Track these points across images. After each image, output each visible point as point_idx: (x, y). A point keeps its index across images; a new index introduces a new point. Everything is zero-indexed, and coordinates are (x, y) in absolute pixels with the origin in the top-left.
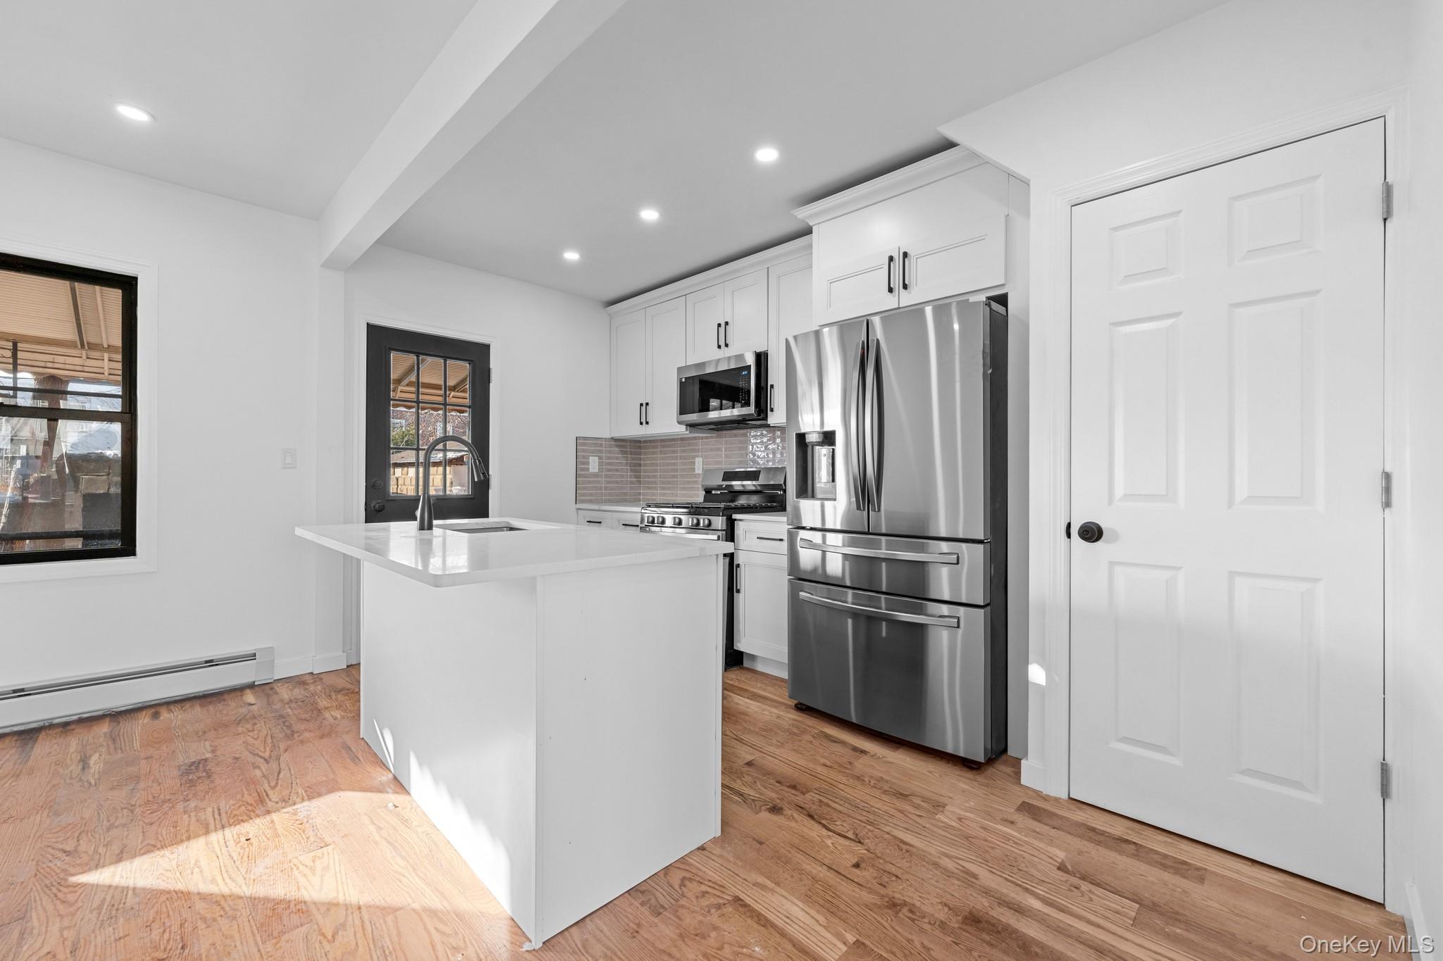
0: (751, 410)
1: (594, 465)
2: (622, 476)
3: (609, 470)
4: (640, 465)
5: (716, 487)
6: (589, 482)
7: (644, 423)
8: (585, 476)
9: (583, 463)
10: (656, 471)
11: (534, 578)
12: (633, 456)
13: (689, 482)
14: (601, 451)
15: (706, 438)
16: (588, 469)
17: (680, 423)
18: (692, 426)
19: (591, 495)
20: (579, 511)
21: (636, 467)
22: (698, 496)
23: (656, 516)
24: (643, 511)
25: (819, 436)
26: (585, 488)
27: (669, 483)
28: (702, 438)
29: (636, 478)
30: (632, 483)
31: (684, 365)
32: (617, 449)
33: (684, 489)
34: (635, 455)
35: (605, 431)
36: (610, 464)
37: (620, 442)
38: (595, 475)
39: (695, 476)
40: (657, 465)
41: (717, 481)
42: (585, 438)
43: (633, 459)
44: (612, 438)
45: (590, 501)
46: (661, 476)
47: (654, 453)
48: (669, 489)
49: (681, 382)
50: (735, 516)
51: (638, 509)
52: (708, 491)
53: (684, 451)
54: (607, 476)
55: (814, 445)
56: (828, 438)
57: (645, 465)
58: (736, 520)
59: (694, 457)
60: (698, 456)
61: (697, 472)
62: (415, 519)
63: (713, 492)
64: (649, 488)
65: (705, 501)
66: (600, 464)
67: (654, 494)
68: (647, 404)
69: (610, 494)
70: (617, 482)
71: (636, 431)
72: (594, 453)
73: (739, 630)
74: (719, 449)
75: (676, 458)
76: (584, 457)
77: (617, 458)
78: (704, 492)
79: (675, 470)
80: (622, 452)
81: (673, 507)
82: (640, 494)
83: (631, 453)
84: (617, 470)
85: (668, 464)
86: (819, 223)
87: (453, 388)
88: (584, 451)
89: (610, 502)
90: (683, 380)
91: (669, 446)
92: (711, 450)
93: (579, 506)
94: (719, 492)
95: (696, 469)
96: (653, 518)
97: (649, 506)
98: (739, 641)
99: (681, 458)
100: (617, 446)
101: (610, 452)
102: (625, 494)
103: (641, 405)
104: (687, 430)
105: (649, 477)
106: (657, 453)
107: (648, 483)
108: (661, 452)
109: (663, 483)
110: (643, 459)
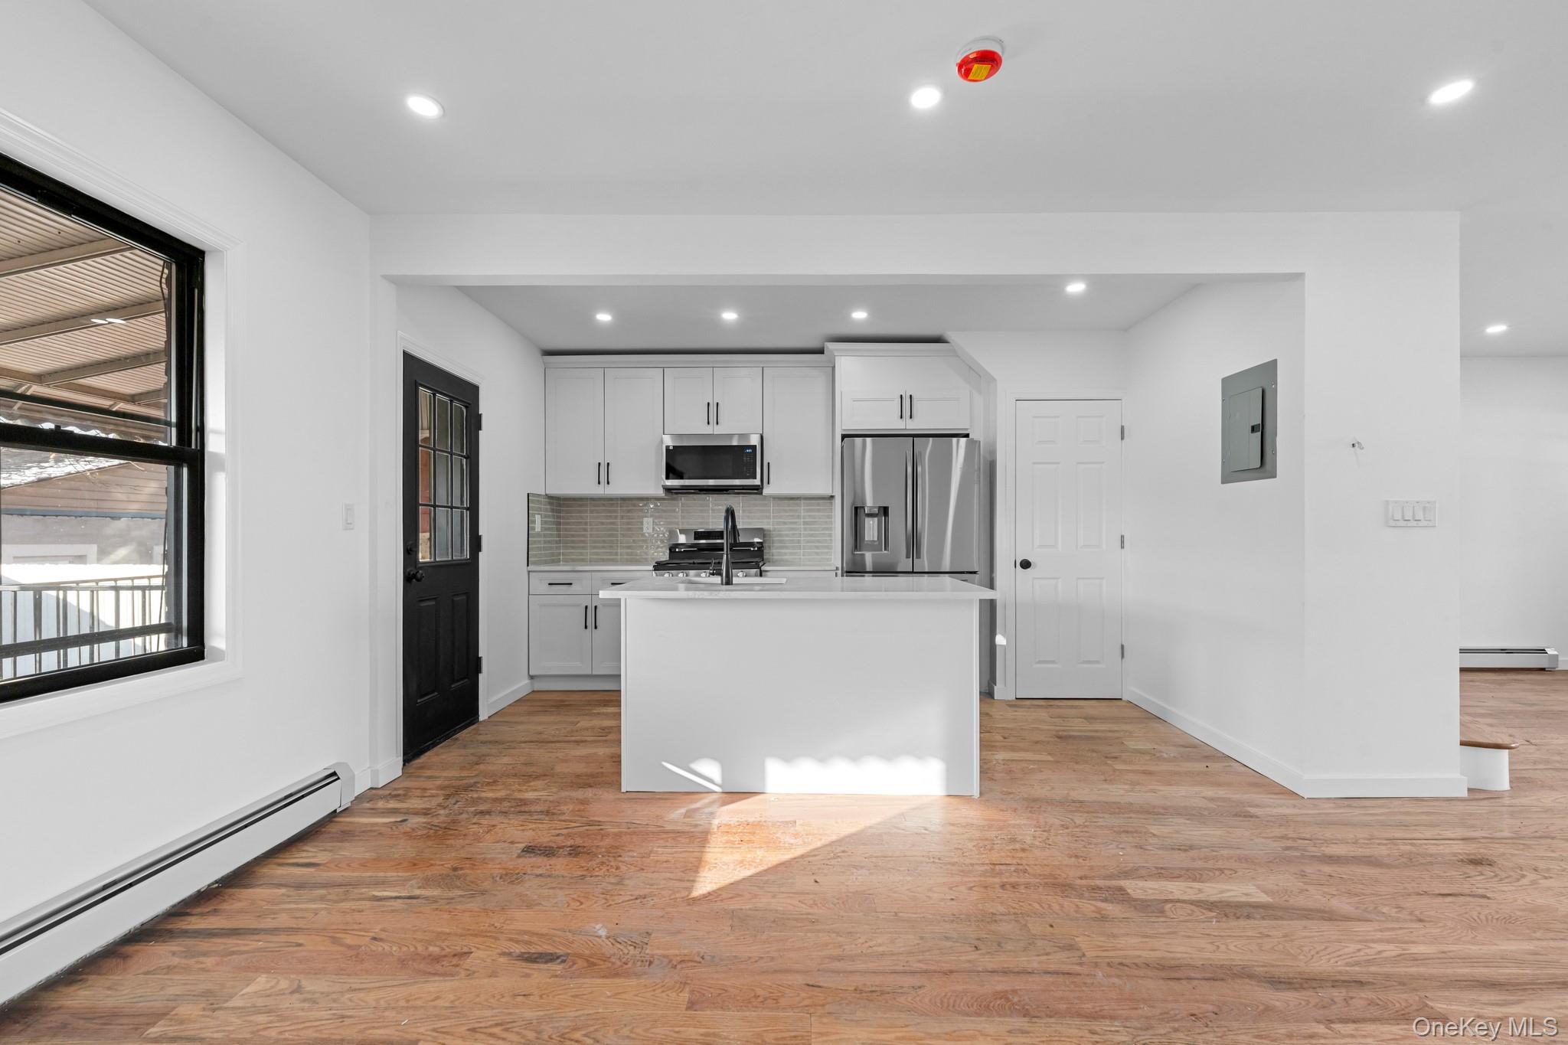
0: (758, 482)
1: (538, 523)
3: (548, 529)
6: (535, 542)
7: (603, 482)
8: (533, 536)
9: (531, 522)
10: (586, 529)
13: (634, 541)
14: (541, 509)
16: (534, 529)
18: (670, 489)
19: (536, 555)
20: (534, 573)
26: (532, 548)
27: (604, 542)
32: (549, 507)
36: (546, 522)
37: (551, 500)
38: (539, 535)
39: (644, 535)
42: (532, 495)
44: (547, 495)
46: (592, 537)
48: (605, 547)
49: (669, 450)
52: (672, 548)
53: (628, 511)
54: (547, 536)
59: (641, 517)
60: (647, 517)
61: (650, 531)
65: (670, 557)
66: (542, 523)
68: (608, 464)
69: (545, 555)
71: (588, 489)
72: (537, 510)
75: (616, 517)
76: (531, 515)
77: (549, 517)
78: (669, 550)
79: (615, 529)
85: (603, 524)
86: (841, 356)
88: (531, 509)
90: (671, 448)
91: (604, 506)
92: (664, 511)
93: (534, 567)
94: (682, 550)
95: (645, 529)
99: (622, 518)
100: (550, 504)
101: (546, 510)
103: (599, 464)
105: (573, 536)
106: (586, 512)
107: (573, 542)
108: (592, 512)
109: (595, 542)
110: (564, 518)
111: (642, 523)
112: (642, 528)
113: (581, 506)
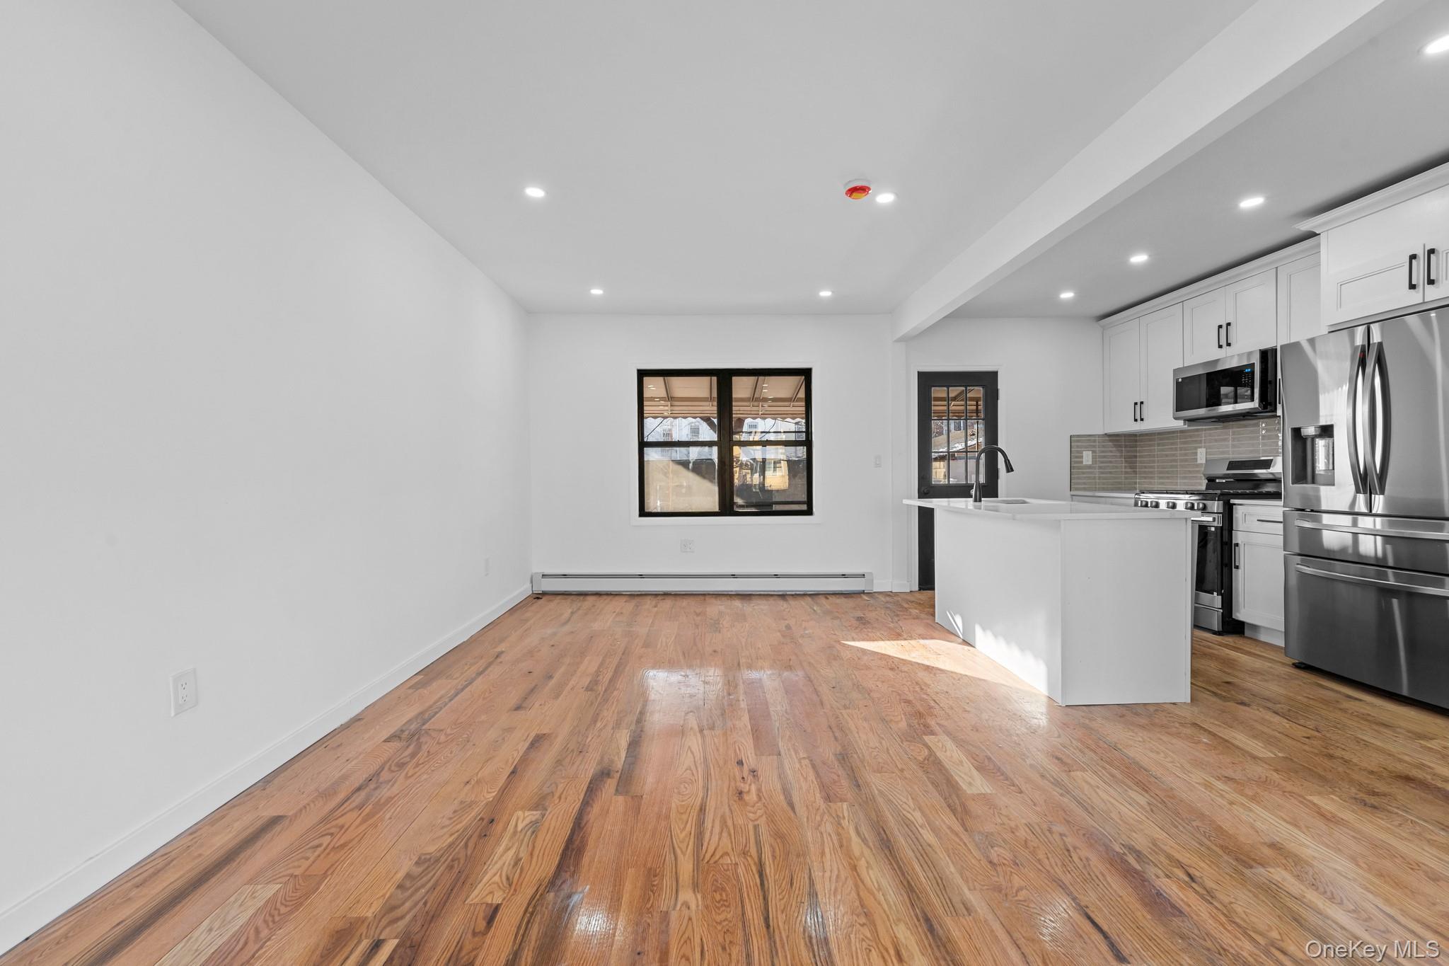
0: (1255, 404)
1: (1087, 458)
2: (1117, 467)
3: (1102, 462)
4: (1136, 457)
5: (1221, 476)
6: (1083, 473)
7: (1139, 419)
8: (1079, 468)
9: (1077, 457)
10: (1154, 462)
11: (1060, 521)
12: (1129, 449)
13: (1190, 472)
14: (1094, 446)
15: (1210, 429)
16: (1082, 462)
17: (1176, 418)
18: (1190, 421)
19: (1085, 484)
20: (1074, 497)
21: (1131, 461)
22: (1201, 484)
23: (1149, 501)
24: (1136, 496)
25: (1315, 430)
26: (1078, 478)
27: (1168, 472)
28: (1205, 430)
29: (1131, 468)
30: (1126, 473)
31: (1181, 366)
32: (1110, 444)
33: (1185, 478)
34: (1131, 447)
35: (1099, 428)
36: (1104, 457)
37: (1115, 438)
38: (1089, 467)
39: (1198, 466)
40: (1154, 456)
41: (1223, 470)
42: (1078, 436)
43: (1128, 452)
44: (1106, 434)
45: (1085, 489)
46: (1158, 467)
47: (1150, 446)
48: (1168, 478)
49: (1178, 383)
50: (1232, 501)
51: (1132, 495)
52: (1211, 480)
53: (1185, 443)
54: (1100, 468)
55: (1313, 438)
56: (1327, 431)
57: (1140, 457)
58: (1235, 504)
59: (1196, 448)
60: (1201, 447)
61: (1199, 462)
62: (971, 497)
63: (1217, 481)
64: (1145, 478)
65: (1207, 489)
66: (1094, 458)
67: (1151, 483)
68: (1142, 403)
69: (1104, 484)
70: (1110, 473)
71: (1131, 427)
72: (1087, 448)
73: (1238, 602)
74: (1225, 440)
75: (1176, 449)
76: (1078, 452)
77: (1111, 452)
78: (1207, 481)
79: (1175, 461)
80: (1115, 446)
81: (1167, 493)
82: (1136, 483)
83: (1126, 446)
84: (1111, 462)
85: (1167, 456)
86: (1327, 230)
87: (954, 399)
88: (1078, 447)
89: (1104, 490)
90: (1180, 380)
91: (1168, 439)
92: (1216, 441)
93: (1073, 493)
94: (1224, 481)
95: (1199, 459)
96: (1147, 503)
97: (1143, 493)
98: (1238, 611)
99: (1181, 449)
100: (1110, 441)
101: (1104, 446)
102: (1120, 483)
103: (1136, 404)
104: (1185, 424)
105: (1145, 467)
106: (1154, 445)
107: (1145, 472)
108: (1159, 445)
109: (1161, 473)
110: (1139, 452)
111: (1196, 453)
112: (1197, 459)
113: (1150, 440)
